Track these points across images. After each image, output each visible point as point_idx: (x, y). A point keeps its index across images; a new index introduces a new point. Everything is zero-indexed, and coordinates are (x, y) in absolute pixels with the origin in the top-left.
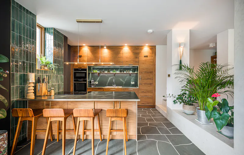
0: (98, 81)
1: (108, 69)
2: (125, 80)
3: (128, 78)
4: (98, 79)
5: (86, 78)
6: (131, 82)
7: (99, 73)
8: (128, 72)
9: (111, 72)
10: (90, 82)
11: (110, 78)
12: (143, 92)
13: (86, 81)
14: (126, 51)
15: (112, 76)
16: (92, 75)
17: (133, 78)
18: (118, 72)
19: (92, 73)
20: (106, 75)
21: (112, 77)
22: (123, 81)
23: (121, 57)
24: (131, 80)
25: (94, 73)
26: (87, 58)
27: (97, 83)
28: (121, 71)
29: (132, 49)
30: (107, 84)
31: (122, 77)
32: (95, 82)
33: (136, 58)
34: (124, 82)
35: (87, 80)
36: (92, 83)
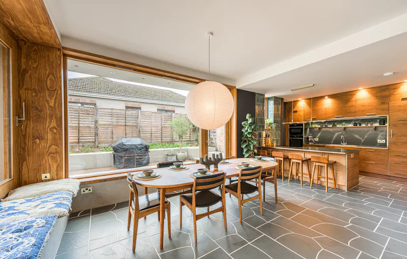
0: (319, 138)
1: (334, 123)
2: (366, 137)
3: (370, 134)
4: (319, 135)
5: (302, 134)
6: (378, 140)
7: (319, 128)
8: (369, 125)
9: (338, 126)
10: (308, 138)
11: (336, 134)
12: (399, 156)
13: (302, 137)
14: (363, 96)
15: (341, 131)
16: (310, 130)
17: (382, 133)
18: (351, 125)
19: (310, 128)
20: (331, 130)
21: (340, 133)
22: (361, 139)
23: (352, 106)
24: (377, 137)
25: (313, 128)
26: (303, 112)
27: (317, 139)
28: (355, 124)
29: (375, 92)
30: (332, 142)
31: (358, 133)
32: (315, 139)
33: (383, 103)
34: (363, 141)
35: (304, 137)
36: (310, 140)
